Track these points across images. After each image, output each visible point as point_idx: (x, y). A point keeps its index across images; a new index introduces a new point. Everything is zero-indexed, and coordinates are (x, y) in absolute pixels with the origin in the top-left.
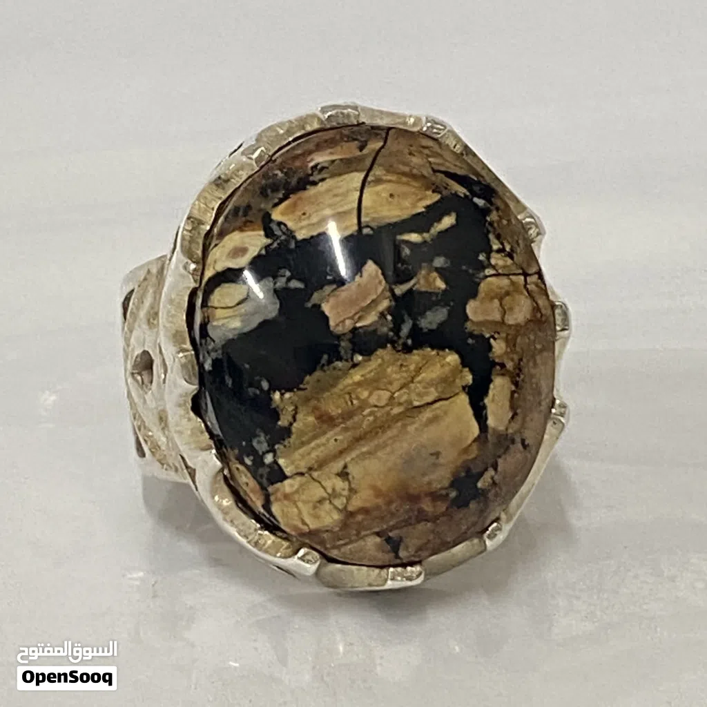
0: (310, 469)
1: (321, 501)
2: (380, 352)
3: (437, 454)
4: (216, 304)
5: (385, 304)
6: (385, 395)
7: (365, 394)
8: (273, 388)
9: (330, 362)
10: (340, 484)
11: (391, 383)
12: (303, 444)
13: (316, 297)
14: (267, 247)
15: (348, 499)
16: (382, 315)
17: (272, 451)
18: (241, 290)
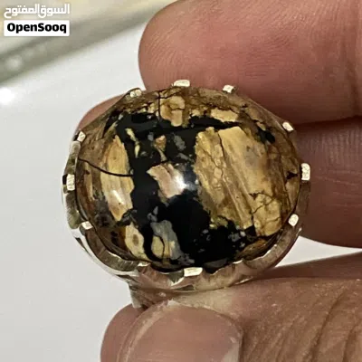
0: (250, 213)
1: (266, 209)
3: (248, 148)
4: (161, 254)
5: (170, 166)
6: (217, 170)
7: (215, 181)
8: (208, 227)
10: (259, 198)
11: (211, 167)
13: (163, 201)
14: (135, 224)
15: (267, 195)
17: (239, 231)
18: (156, 239)
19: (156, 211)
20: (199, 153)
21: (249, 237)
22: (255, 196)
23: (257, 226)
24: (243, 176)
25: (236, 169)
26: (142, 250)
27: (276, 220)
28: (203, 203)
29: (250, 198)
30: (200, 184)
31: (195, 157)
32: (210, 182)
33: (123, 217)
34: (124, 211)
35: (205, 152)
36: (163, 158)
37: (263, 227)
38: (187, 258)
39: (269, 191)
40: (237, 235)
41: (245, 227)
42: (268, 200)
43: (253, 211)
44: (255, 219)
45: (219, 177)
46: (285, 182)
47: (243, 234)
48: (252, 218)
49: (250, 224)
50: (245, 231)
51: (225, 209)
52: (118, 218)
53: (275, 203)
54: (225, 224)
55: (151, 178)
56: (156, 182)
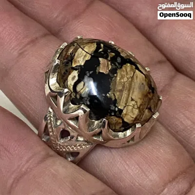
0: (126, 104)
1: (132, 110)
2: (118, 71)
3: (143, 84)
4: (79, 90)
5: (109, 63)
6: (126, 78)
7: (122, 81)
8: (106, 94)
9: (111, 80)
10: (133, 102)
11: (124, 75)
12: (120, 100)
13: (97, 71)
14: (78, 72)
15: (137, 104)
16: (111, 65)
17: (116, 107)
18: (82, 83)
19: (91, 72)
20: (124, 68)
21: (118, 113)
22: (132, 100)
23: (124, 112)
24: (134, 89)
25: (133, 85)
26: (73, 84)
27: (133, 118)
28: (111, 84)
29: (130, 99)
30: (116, 77)
31: (121, 68)
32: (120, 79)
33: (76, 66)
34: (78, 65)
35: (126, 70)
36: (109, 59)
37: (126, 115)
38: (88, 100)
39: (139, 104)
40: (114, 107)
41: (119, 107)
42: (136, 107)
43: (127, 104)
44: (125, 108)
45: (125, 81)
46: (146, 109)
47: (117, 109)
48: (125, 107)
49: (122, 108)
50: (118, 109)
51: (118, 93)
52: (74, 66)
53: (137, 110)
54: (113, 99)
55: (99, 61)
56: (100, 63)
